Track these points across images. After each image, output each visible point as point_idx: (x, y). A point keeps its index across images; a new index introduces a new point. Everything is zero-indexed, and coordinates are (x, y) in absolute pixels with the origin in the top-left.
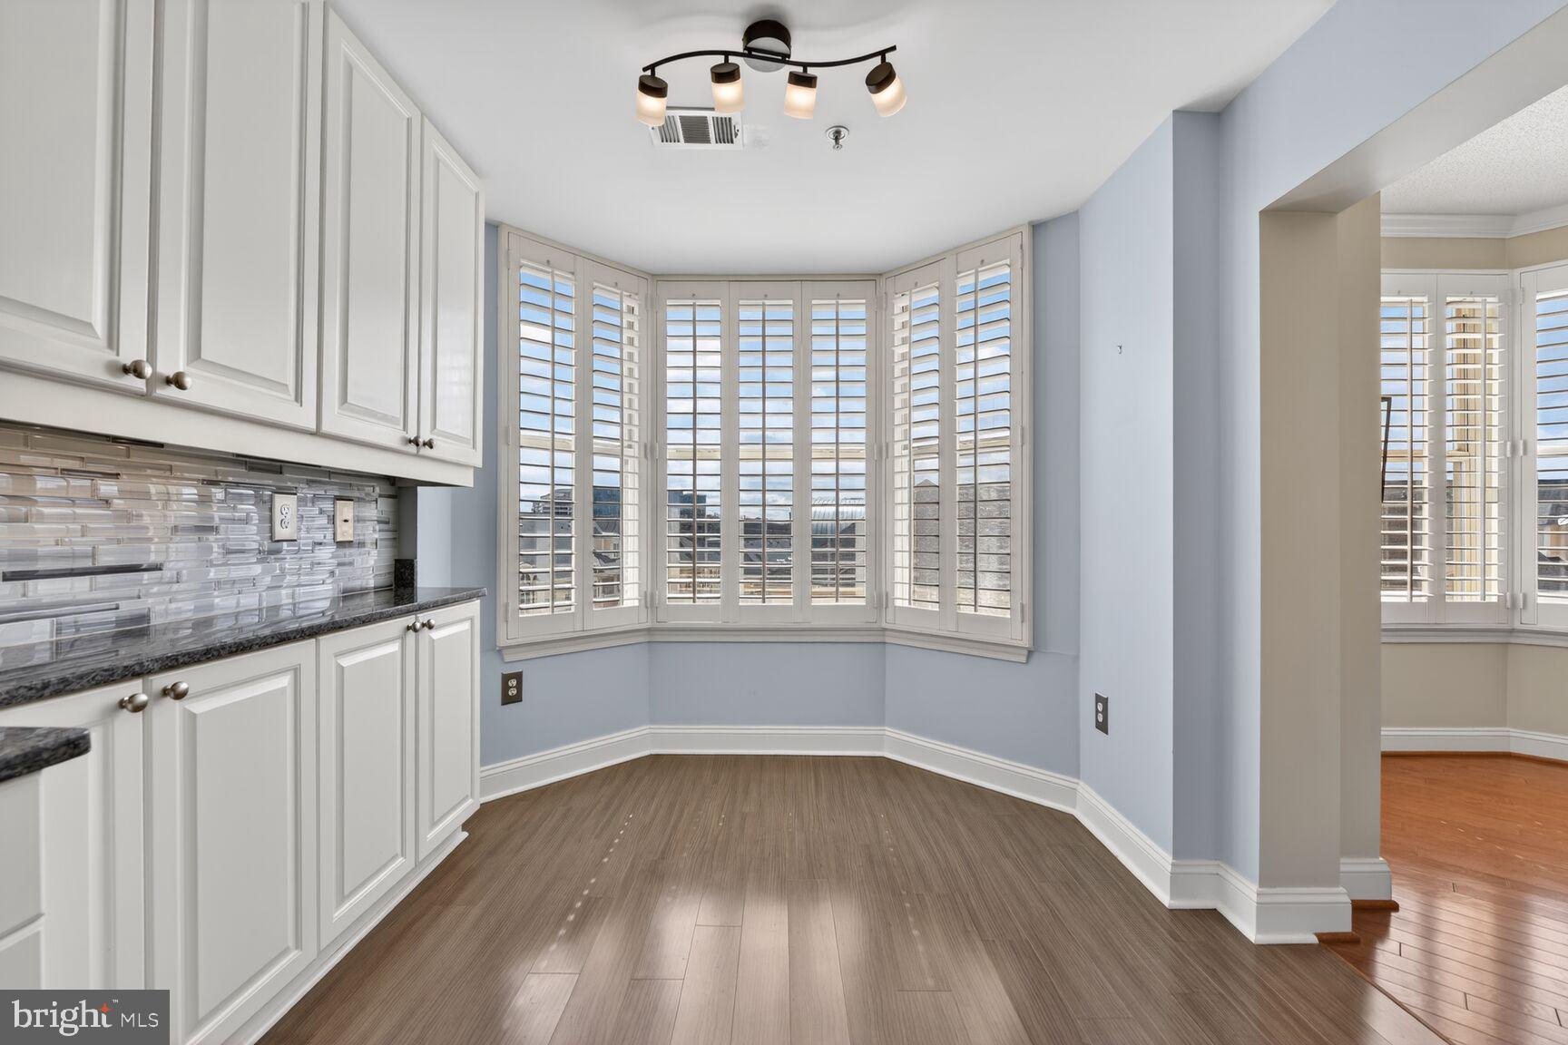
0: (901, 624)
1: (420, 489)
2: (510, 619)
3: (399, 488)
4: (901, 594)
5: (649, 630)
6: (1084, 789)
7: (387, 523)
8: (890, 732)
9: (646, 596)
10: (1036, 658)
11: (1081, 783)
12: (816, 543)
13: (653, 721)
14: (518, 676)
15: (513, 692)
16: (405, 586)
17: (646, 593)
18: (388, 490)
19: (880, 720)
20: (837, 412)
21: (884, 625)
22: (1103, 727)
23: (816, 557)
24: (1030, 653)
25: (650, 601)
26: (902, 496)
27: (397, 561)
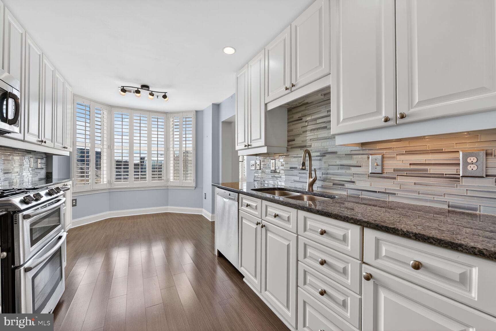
0: (172, 184)
1: (54, 156)
2: (74, 186)
3: (47, 156)
4: (172, 179)
5: (109, 189)
6: (204, 210)
7: (45, 164)
8: (169, 207)
9: (109, 181)
10: (196, 189)
11: (203, 209)
12: (153, 168)
13: (110, 210)
14: (76, 200)
15: (74, 204)
16: (49, 178)
17: (109, 180)
18: (44, 156)
19: (168, 205)
20: (158, 144)
21: (168, 185)
22: (205, 198)
23: (153, 171)
24: (195, 188)
25: (109, 182)
26: (172, 159)
27: (47, 173)
